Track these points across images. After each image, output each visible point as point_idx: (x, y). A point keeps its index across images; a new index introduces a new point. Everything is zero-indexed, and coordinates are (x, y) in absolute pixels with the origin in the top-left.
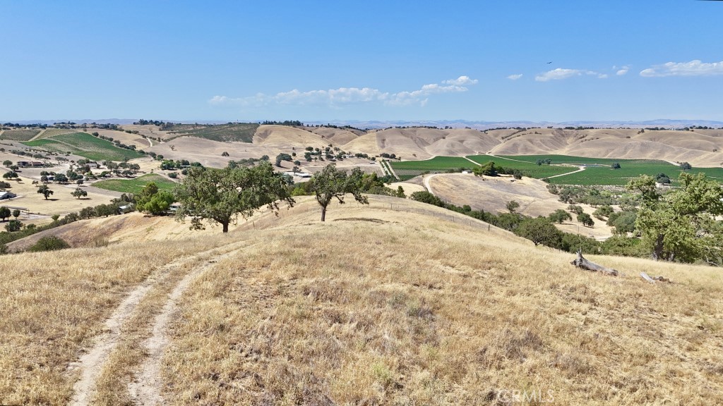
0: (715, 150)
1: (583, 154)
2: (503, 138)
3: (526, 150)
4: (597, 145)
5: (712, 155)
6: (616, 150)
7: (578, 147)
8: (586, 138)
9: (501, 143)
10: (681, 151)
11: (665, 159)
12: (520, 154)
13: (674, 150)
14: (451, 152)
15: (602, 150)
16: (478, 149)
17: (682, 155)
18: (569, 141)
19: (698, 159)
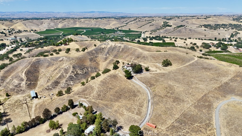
0: (109, 25)
1: (82, 26)
2: (59, 22)
3: (68, 26)
4: (85, 24)
5: (109, 26)
6: (89, 25)
7: (81, 25)
8: (82, 22)
9: (59, 24)
10: (103, 25)
11: (100, 27)
12: (67, 27)
13: (101, 25)
14: (49, 28)
15: (86, 25)
16: (55, 26)
17: (103, 26)
18: (77, 22)
19: (106, 27)
